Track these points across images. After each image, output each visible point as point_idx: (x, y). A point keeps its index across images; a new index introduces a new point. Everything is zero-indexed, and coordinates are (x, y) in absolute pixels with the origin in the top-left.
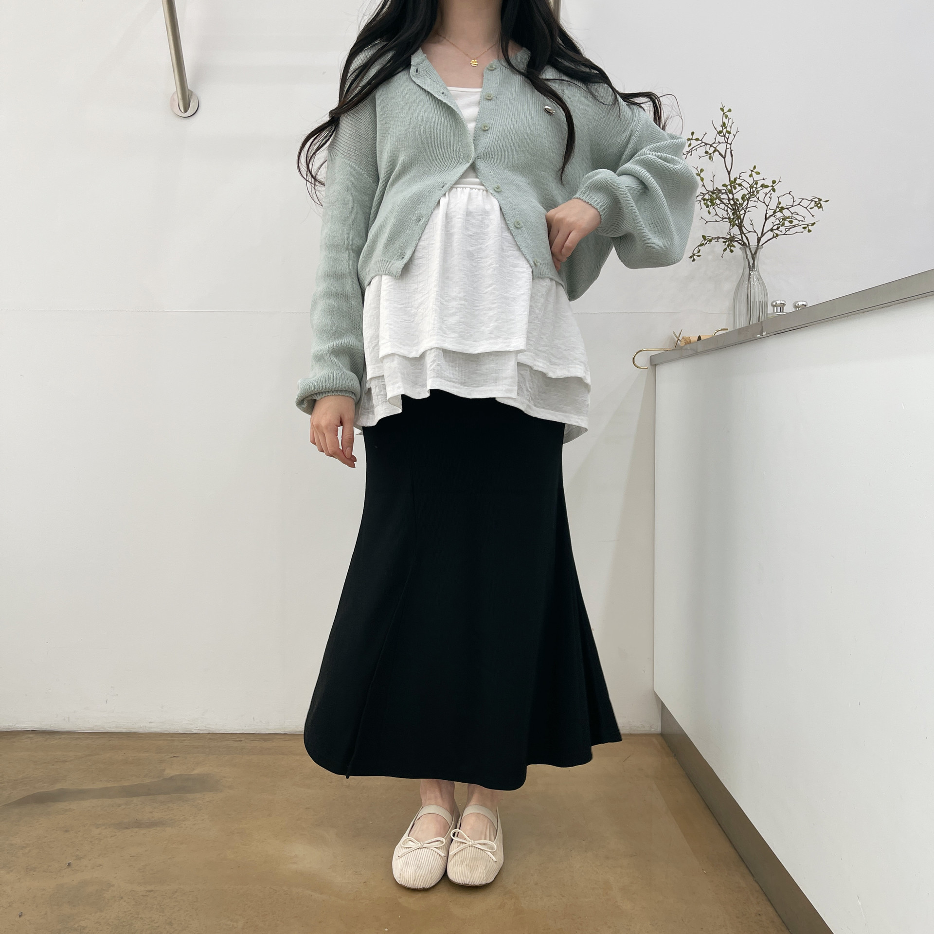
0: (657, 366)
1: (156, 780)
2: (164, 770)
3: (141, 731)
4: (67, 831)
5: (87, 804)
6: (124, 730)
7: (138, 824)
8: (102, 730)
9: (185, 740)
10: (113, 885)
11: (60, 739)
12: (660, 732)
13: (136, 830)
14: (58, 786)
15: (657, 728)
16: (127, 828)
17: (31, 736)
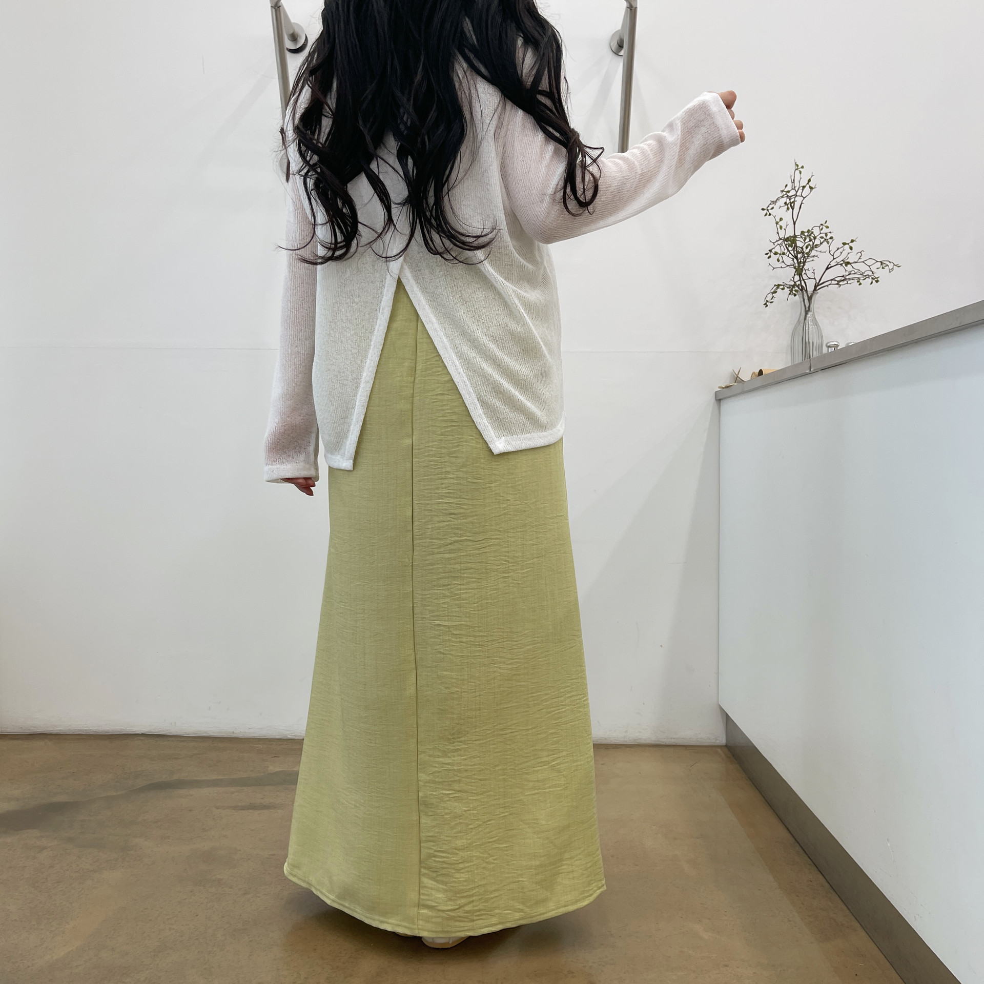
0: (722, 401)
1: (263, 774)
2: (268, 767)
3: (240, 736)
4: (190, 810)
5: (205, 791)
6: (225, 735)
7: (253, 807)
8: (205, 735)
9: (281, 744)
10: (240, 850)
11: (168, 741)
12: (725, 744)
13: (251, 811)
14: (176, 777)
15: (722, 740)
16: (243, 810)
17: (142, 738)
